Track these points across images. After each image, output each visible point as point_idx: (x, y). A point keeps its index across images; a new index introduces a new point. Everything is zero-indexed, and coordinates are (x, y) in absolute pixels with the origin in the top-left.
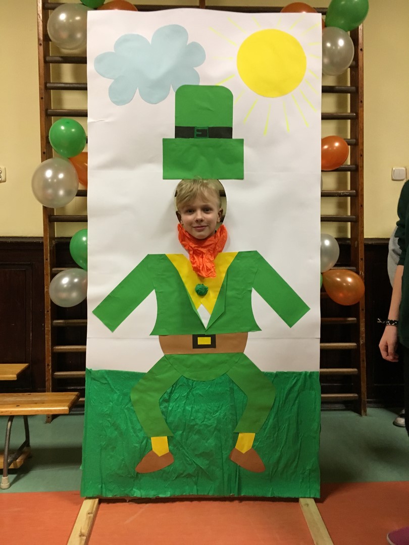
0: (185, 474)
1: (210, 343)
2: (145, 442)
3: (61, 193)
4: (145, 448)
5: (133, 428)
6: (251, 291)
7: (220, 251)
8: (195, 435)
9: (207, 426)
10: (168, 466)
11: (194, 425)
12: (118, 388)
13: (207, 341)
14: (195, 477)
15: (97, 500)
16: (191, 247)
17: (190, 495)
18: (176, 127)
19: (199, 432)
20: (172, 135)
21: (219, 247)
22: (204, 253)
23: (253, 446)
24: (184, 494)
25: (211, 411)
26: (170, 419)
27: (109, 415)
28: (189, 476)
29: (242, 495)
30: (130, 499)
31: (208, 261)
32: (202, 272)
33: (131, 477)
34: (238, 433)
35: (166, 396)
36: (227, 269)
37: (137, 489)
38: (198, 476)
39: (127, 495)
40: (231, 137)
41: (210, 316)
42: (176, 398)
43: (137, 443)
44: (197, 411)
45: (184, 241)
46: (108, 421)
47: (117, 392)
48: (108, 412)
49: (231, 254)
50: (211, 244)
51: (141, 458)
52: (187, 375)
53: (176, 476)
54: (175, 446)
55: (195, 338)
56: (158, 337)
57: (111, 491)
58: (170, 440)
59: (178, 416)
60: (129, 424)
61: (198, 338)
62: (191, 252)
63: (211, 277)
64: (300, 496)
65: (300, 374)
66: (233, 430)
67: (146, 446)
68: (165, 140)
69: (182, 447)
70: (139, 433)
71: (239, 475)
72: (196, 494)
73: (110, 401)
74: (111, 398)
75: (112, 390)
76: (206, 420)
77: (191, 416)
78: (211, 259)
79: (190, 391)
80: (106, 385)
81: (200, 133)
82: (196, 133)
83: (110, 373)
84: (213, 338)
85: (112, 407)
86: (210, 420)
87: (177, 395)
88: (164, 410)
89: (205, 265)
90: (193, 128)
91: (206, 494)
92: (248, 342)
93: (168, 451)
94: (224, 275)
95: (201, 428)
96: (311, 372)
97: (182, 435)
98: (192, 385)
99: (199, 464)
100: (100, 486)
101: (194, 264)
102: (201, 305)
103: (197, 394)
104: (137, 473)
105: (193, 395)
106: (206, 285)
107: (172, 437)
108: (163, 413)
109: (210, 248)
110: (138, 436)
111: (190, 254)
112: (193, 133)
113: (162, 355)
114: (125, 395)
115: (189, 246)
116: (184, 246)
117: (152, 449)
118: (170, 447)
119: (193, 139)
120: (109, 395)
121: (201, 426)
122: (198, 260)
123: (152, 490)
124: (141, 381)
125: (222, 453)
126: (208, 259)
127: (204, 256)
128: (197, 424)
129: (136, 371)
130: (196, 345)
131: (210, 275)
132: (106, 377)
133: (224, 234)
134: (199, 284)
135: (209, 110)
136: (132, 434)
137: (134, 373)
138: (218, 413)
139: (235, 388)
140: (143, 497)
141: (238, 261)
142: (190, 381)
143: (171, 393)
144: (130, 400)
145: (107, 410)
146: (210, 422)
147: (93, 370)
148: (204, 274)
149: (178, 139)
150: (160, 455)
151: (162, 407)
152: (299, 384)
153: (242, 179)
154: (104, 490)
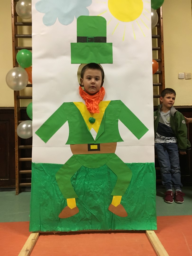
0: (85, 218)
1: (97, 148)
2: (63, 201)
3: (21, 84)
4: (64, 205)
5: (57, 194)
6: (118, 121)
7: (102, 100)
8: (90, 197)
9: (96, 192)
10: (76, 214)
11: (90, 192)
12: (49, 173)
13: (95, 147)
14: (90, 220)
15: (38, 234)
16: (86, 98)
17: (88, 230)
18: (77, 37)
19: (92, 196)
20: (75, 41)
21: (101, 98)
22: (93, 101)
23: (121, 203)
24: (85, 229)
25: (98, 184)
26: (77, 189)
27: (44, 187)
28: (87, 219)
29: (116, 229)
30: (56, 233)
31: (95, 105)
32: (92, 110)
33: (56, 221)
34: (113, 196)
35: (74, 177)
36: (105, 110)
37: (60, 227)
38: (92, 220)
39: (54, 230)
40: (106, 42)
41: (97, 134)
42: (79, 177)
43: (59, 202)
44: (91, 184)
45: (83, 95)
46: (44, 190)
47: (48, 175)
48: (44, 186)
49: (107, 102)
50: (97, 97)
51: (61, 210)
52: (85, 165)
53: (80, 219)
54: (79, 203)
55: (89, 146)
56: (69, 145)
57: (45, 228)
58: (77, 200)
59: (81, 187)
60: (55, 192)
61: (91, 146)
62: (87, 101)
63: (97, 113)
64: (147, 230)
65: (144, 164)
66: (110, 194)
67: (64, 204)
68: (72, 44)
69: (83, 204)
70: (60, 196)
71: (114, 219)
72: (91, 229)
73: (45, 180)
74: (45, 179)
75: (46, 174)
76: (95, 189)
77: (88, 187)
78: (97, 104)
79: (87, 174)
80: (42, 171)
81: (90, 40)
82: (88, 40)
83: (45, 165)
84: (99, 145)
85: (46, 183)
86: (98, 189)
87: (80, 176)
88: (73, 184)
89: (93, 107)
90: (86, 37)
91: (96, 229)
92: (117, 148)
93: (76, 206)
94: (104, 113)
95: (93, 193)
96: (150, 163)
97: (83, 197)
98: (88, 170)
99: (93, 213)
100: (40, 226)
101: (88, 107)
102: (92, 128)
103: (91, 175)
104: (60, 218)
105: (89, 176)
106: (94, 118)
107: (78, 198)
108: (73, 185)
109: (96, 99)
110: (59, 198)
111: (86, 102)
112: (86, 39)
113: (72, 155)
114: (53, 176)
115: (85, 97)
116: (83, 98)
117: (67, 205)
118: (77, 204)
119: (86, 43)
120: (44, 177)
121: (93, 192)
122: (90, 105)
123: (68, 228)
124: (61, 169)
125: (105, 207)
126: (95, 104)
127: (93, 103)
128: (91, 191)
129: (58, 163)
130: (89, 149)
131: (96, 112)
132: (43, 167)
133: (103, 91)
134: (91, 117)
135: (95, 28)
136: (56, 197)
137: (57, 164)
138: (102, 186)
139: (111, 172)
140: (63, 231)
141: (111, 105)
142: (87, 168)
143: (77, 175)
144: (55, 179)
145: (43, 185)
146: (98, 190)
147: (36, 163)
148: (93, 112)
149: (79, 43)
150: (71, 208)
151: (72, 182)
152: (144, 170)
153: (112, 63)
154: (42, 228)
